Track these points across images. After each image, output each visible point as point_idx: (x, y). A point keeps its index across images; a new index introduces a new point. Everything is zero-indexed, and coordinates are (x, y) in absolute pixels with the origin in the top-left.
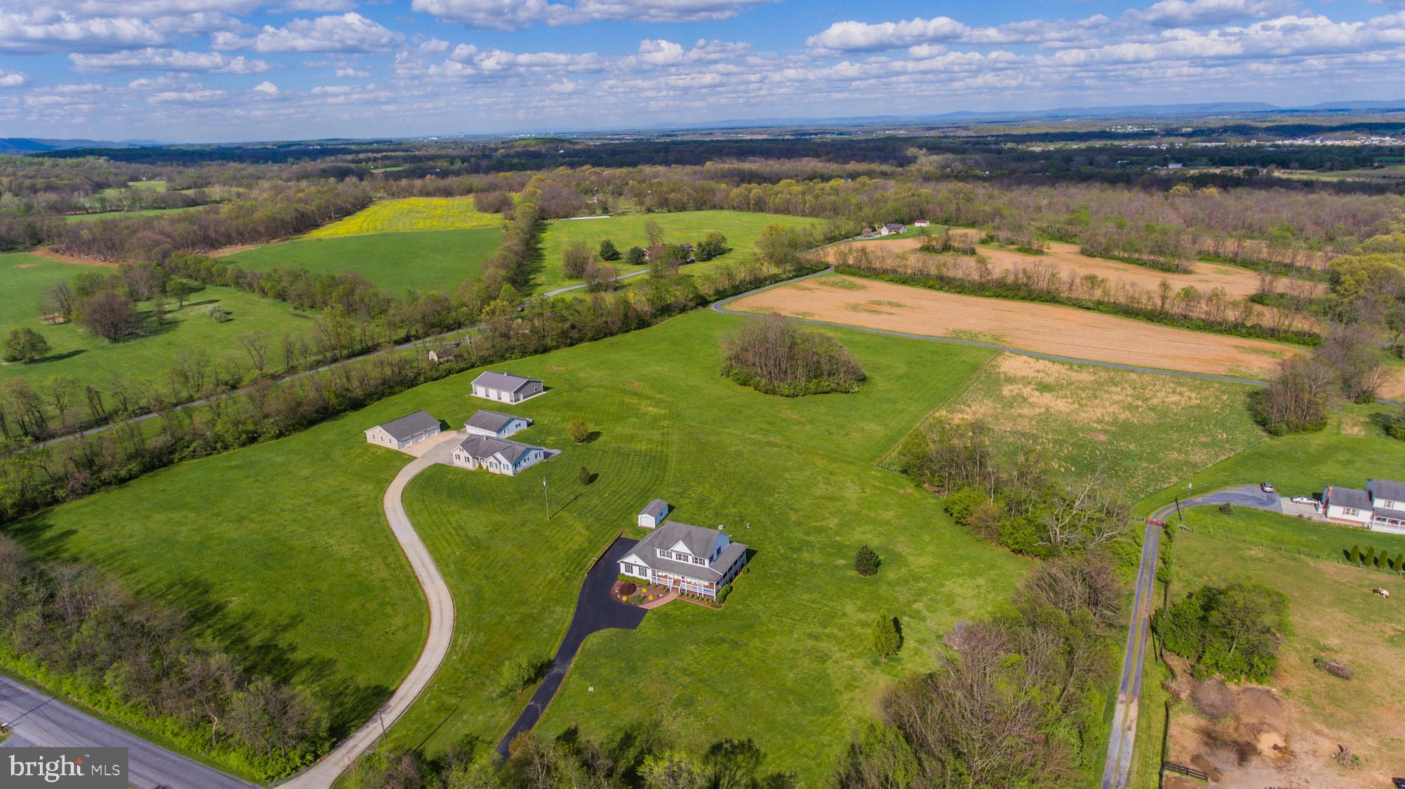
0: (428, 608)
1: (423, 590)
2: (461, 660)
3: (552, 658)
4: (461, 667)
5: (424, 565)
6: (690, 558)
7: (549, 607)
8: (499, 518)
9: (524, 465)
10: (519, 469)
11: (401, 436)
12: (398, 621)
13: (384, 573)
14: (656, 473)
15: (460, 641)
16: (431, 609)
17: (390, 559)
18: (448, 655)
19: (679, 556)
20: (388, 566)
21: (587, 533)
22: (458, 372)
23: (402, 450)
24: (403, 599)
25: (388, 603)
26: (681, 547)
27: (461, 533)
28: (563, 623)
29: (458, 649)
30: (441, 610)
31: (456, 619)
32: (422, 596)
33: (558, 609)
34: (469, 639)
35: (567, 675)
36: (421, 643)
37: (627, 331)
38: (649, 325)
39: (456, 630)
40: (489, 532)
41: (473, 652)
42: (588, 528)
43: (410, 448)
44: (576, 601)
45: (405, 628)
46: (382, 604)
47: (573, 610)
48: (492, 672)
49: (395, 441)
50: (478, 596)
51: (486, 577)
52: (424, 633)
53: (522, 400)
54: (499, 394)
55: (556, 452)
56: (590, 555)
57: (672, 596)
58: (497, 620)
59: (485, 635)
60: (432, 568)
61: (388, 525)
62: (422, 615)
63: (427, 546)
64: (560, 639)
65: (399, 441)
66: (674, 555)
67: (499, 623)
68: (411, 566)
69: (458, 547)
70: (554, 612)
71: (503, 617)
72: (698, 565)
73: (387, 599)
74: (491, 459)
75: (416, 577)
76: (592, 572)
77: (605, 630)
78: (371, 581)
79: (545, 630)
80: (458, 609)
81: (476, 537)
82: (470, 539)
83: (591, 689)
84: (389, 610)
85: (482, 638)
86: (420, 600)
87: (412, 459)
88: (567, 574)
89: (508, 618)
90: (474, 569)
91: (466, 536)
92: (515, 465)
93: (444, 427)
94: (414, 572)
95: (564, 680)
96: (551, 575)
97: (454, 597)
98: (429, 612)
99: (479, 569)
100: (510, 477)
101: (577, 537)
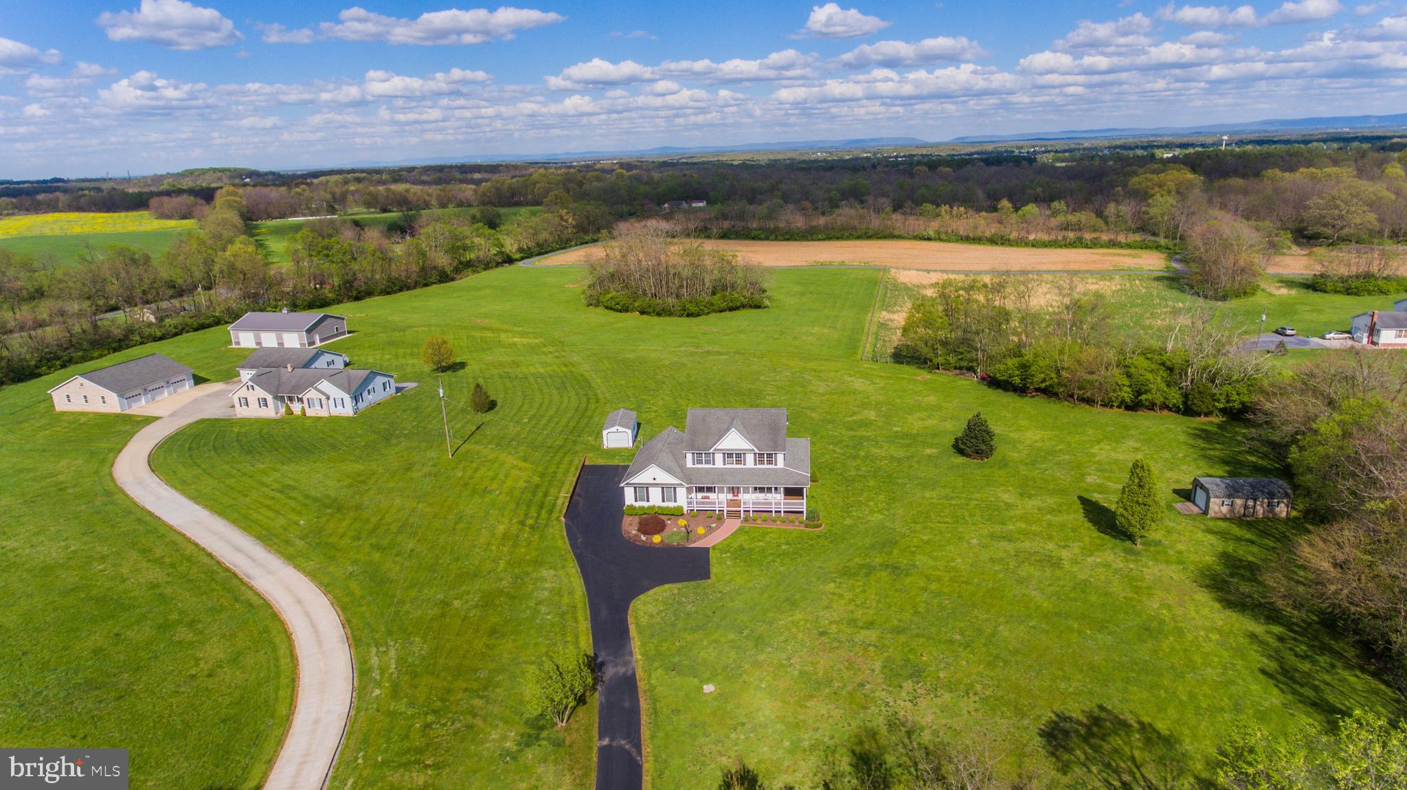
0: (276, 617)
1: (251, 588)
2: (395, 693)
3: (591, 653)
4: (401, 706)
5: (239, 550)
6: (750, 458)
7: (528, 574)
8: (358, 467)
9: (369, 399)
10: (361, 405)
11: (124, 390)
12: (214, 651)
13: (154, 574)
14: (582, 392)
15: (375, 661)
16: (284, 617)
17: (158, 552)
18: (361, 690)
19: (728, 455)
20: (159, 562)
21: (529, 466)
22: (196, 330)
23: (128, 412)
24: (212, 609)
25: (179, 622)
26: (734, 440)
27: (293, 494)
28: (571, 593)
29: (376, 675)
30: (307, 613)
31: (346, 623)
32: (254, 599)
33: (546, 573)
34: (392, 653)
35: (640, 674)
36: (284, 681)
37: (426, 285)
38: (453, 279)
39: (356, 641)
40: (350, 486)
41: (415, 675)
42: (525, 460)
43: (141, 407)
44: (571, 556)
45: (235, 660)
46: (164, 627)
47: (573, 568)
48: (478, 703)
49: (112, 398)
50: (377, 580)
51: (377, 547)
52: (284, 662)
53: (318, 344)
54: (280, 338)
55: (411, 385)
56: (553, 491)
57: (732, 525)
58: (436, 611)
59: (424, 638)
60: (258, 551)
61: (135, 504)
62: (266, 630)
63: (234, 522)
64: (581, 618)
65: (121, 395)
66: (719, 458)
67: (443, 615)
68: (210, 555)
69: (299, 513)
70: (543, 579)
71: (445, 604)
72: (766, 466)
73: (174, 616)
74: (311, 394)
75: (228, 570)
76: (572, 511)
77: (657, 589)
78: (126, 591)
79: (543, 609)
80: (346, 607)
81: (328, 497)
82: (316, 500)
83: (709, 688)
84: (183, 633)
85: (419, 647)
86: (251, 605)
87: (148, 420)
88: (530, 522)
89: (457, 603)
90: (347, 541)
91: (307, 497)
92: (356, 398)
93: (198, 380)
94: (219, 563)
95: (641, 685)
96: (501, 528)
97: (326, 588)
98: (282, 623)
99: (357, 538)
100: (348, 419)
101: (514, 472)
